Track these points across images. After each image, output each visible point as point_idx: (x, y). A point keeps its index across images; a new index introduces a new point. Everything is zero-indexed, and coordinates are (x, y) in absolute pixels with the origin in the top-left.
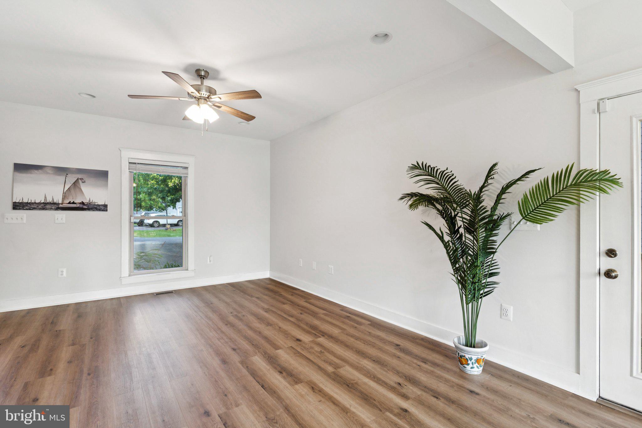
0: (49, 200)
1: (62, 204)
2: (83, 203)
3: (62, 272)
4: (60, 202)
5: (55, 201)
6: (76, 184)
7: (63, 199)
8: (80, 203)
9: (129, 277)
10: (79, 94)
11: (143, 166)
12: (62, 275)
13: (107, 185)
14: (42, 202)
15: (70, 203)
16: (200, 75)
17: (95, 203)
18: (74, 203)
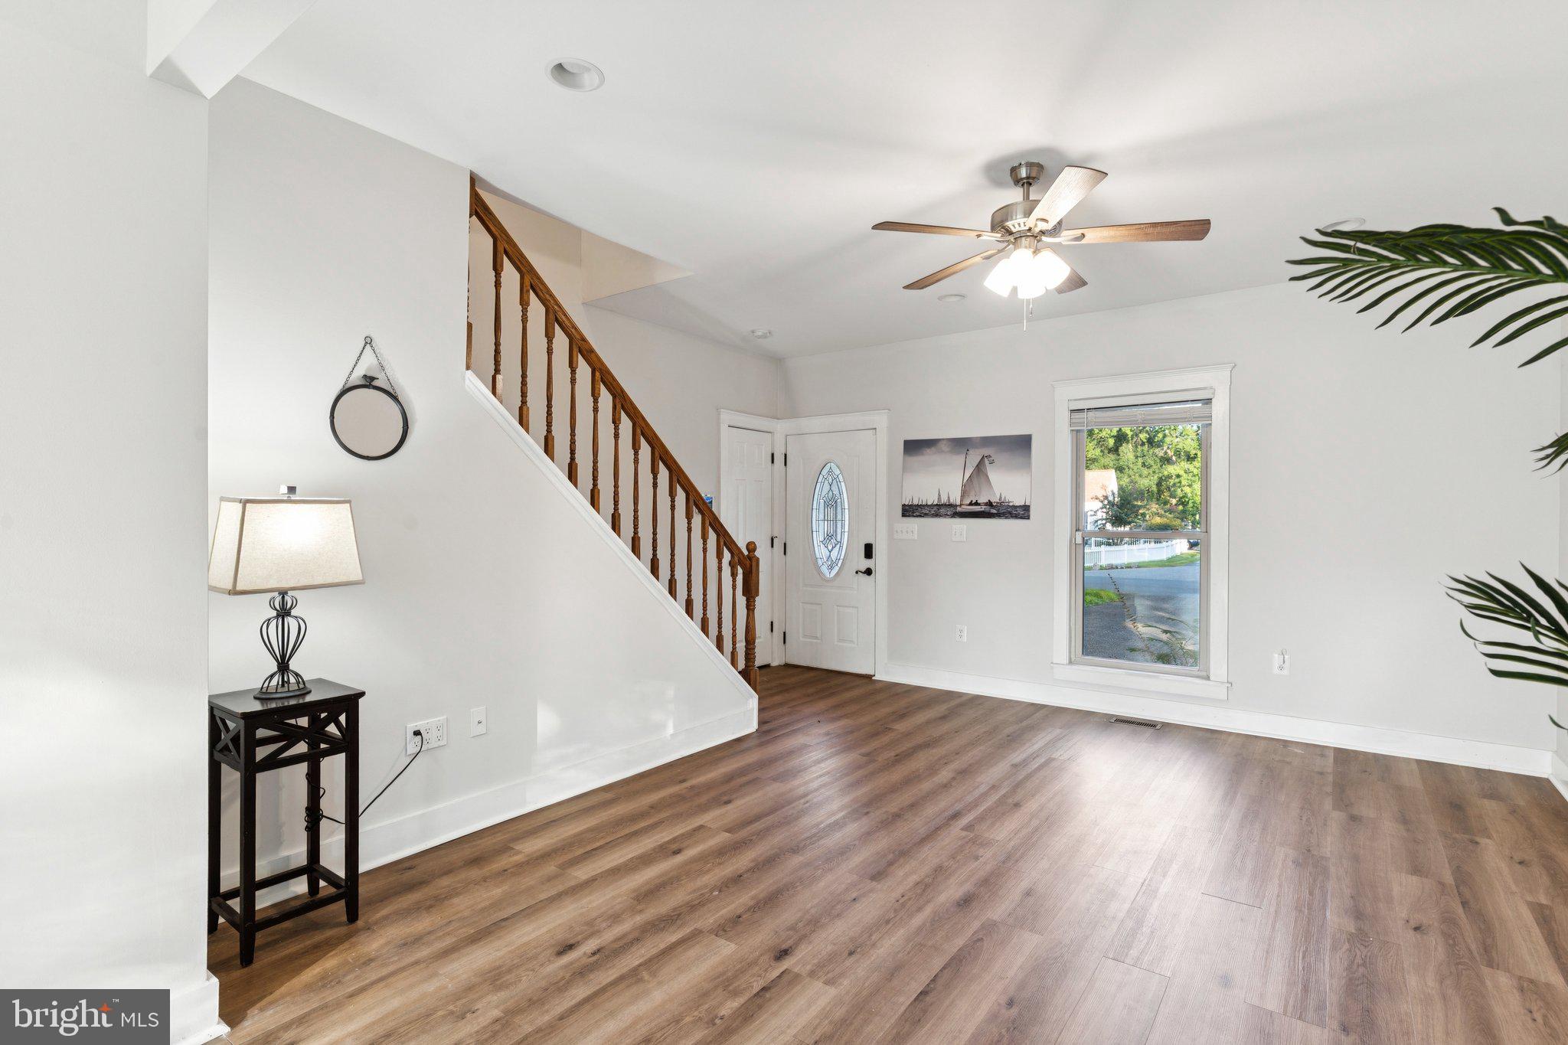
0: (944, 500)
1: (961, 505)
2: (990, 504)
3: (961, 631)
4: (958, 503)
5: (952, 501)
6: (980, 468)
7: (963, 496)
8: (986, 504)
9: (1069, 667)
10: (940, 298)
11: (1099, 414)
12: (961, 636)
13: (1028, 465)
14: (935, 503)
15: (971, 504)
16: (1019, 178)
17: (1009, 502)
18: (977, 504)
